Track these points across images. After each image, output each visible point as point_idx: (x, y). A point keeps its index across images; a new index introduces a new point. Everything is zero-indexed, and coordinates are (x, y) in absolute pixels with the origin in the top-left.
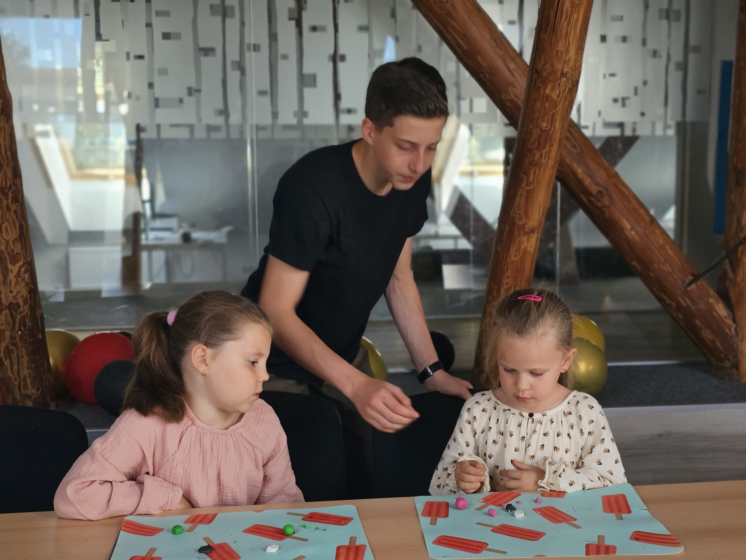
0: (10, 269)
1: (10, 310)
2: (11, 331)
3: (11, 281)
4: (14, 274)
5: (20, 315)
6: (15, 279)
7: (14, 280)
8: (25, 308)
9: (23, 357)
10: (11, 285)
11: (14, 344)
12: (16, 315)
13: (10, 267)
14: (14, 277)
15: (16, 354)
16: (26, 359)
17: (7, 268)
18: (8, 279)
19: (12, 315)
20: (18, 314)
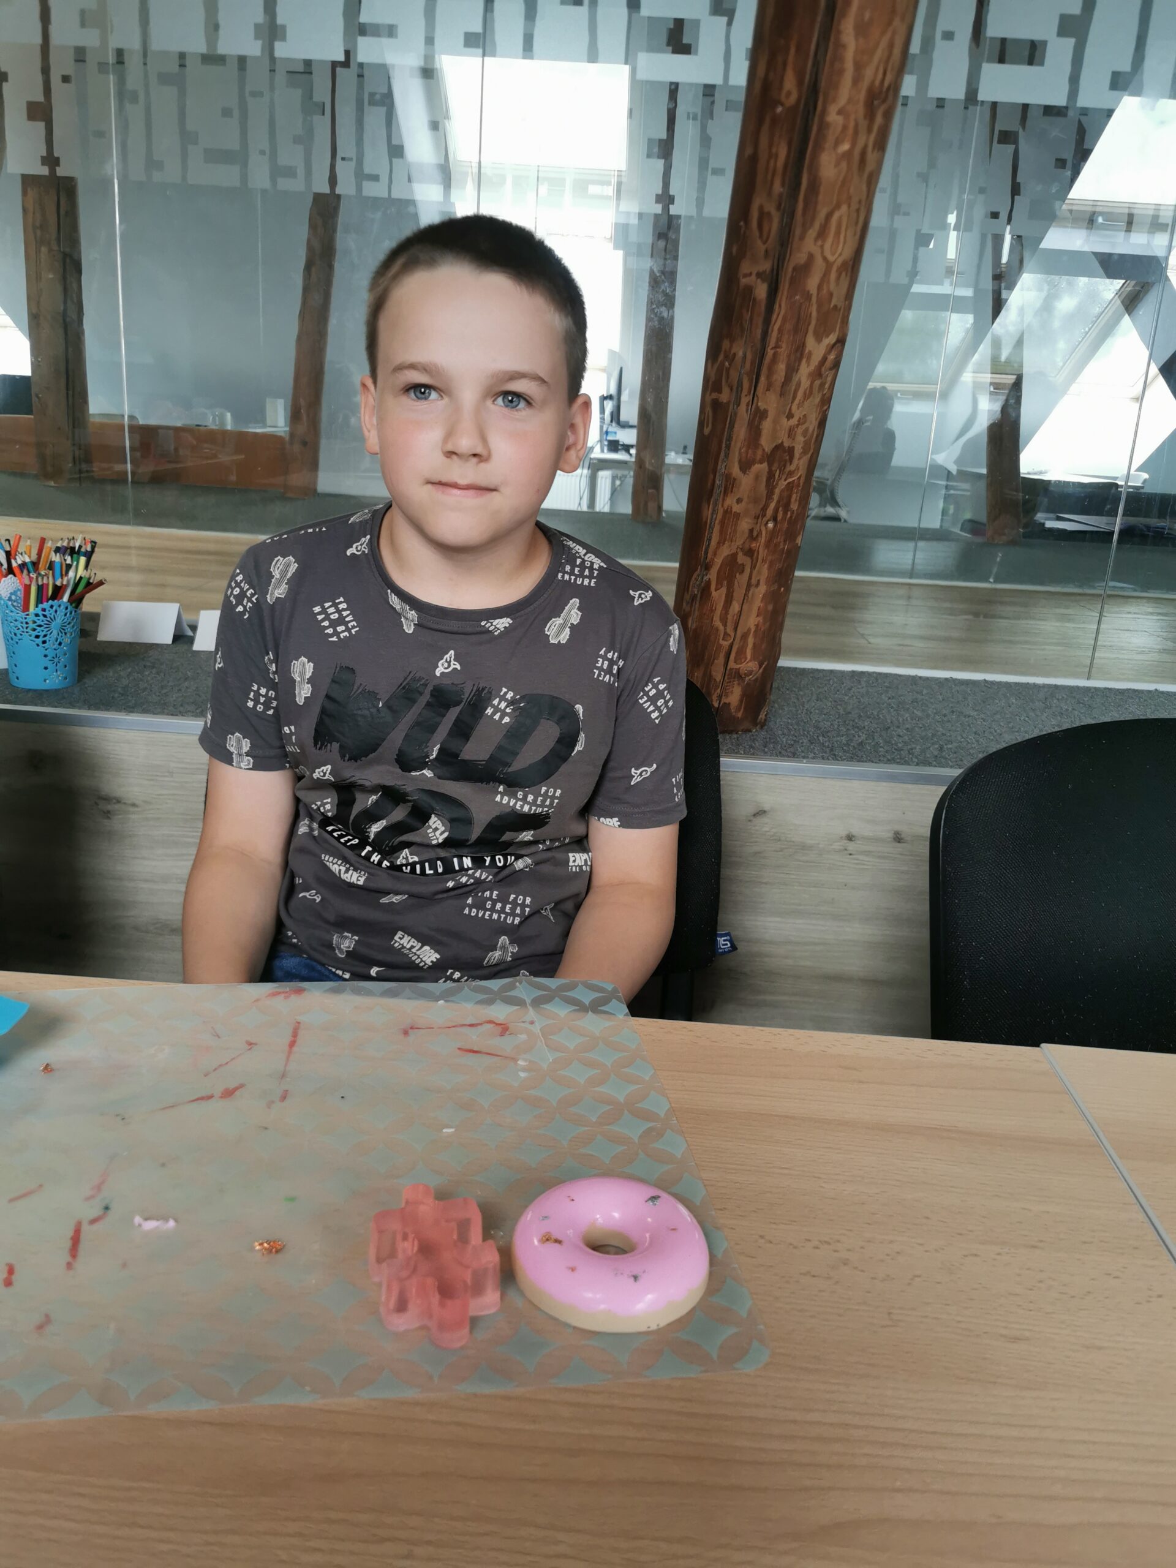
0: (807, 351)
1: (770, 465)
2: (757, 518)
3: (799, 384)
4: (812, 367)
5: (785, 480)
6: (809, 383)
7: (805, 383)
8: (802, 462)
9: (758, 584)
10: (794, 398)
11: (750, 553)
12: (779, 480)
13: (810, 341)
14: (810, 375)
15: (748, 575)
16: (763, 589)
17: (804, 344)
18: (795, 380)
19: (771, 476)
20: (784, 477)
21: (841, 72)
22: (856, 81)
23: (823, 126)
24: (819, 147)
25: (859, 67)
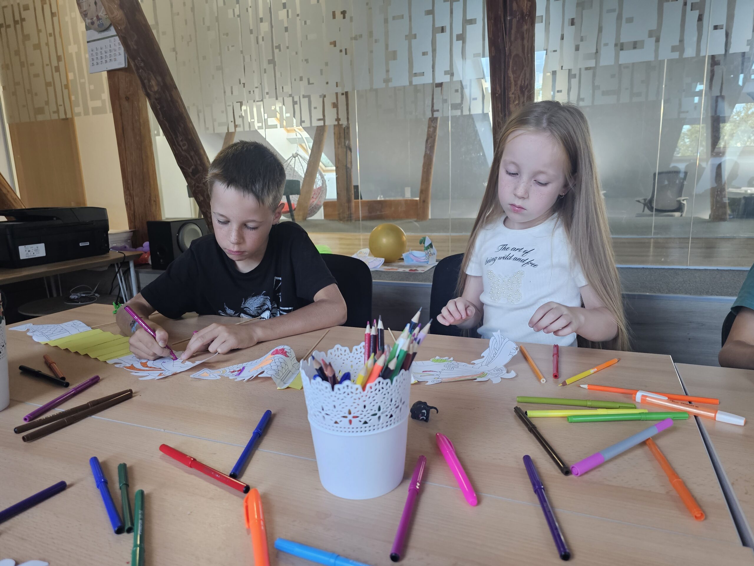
21: (511, 84)
22: (516, 85)
23: (509, 98)
24: (509, 103)
25: (515, 81)
